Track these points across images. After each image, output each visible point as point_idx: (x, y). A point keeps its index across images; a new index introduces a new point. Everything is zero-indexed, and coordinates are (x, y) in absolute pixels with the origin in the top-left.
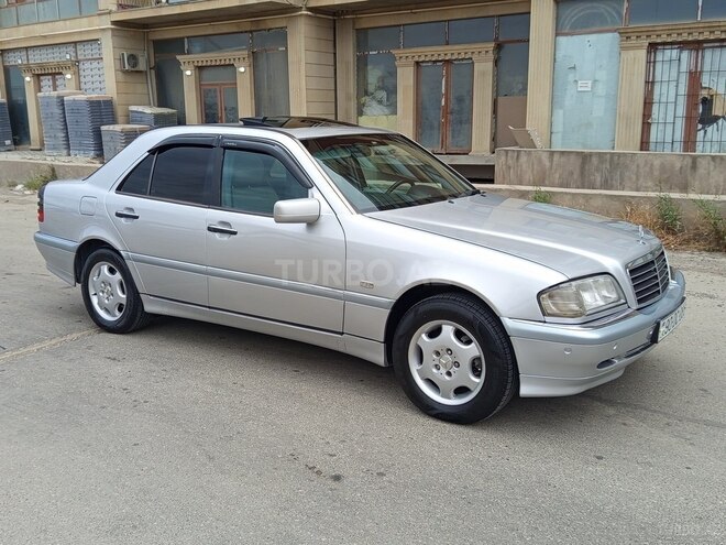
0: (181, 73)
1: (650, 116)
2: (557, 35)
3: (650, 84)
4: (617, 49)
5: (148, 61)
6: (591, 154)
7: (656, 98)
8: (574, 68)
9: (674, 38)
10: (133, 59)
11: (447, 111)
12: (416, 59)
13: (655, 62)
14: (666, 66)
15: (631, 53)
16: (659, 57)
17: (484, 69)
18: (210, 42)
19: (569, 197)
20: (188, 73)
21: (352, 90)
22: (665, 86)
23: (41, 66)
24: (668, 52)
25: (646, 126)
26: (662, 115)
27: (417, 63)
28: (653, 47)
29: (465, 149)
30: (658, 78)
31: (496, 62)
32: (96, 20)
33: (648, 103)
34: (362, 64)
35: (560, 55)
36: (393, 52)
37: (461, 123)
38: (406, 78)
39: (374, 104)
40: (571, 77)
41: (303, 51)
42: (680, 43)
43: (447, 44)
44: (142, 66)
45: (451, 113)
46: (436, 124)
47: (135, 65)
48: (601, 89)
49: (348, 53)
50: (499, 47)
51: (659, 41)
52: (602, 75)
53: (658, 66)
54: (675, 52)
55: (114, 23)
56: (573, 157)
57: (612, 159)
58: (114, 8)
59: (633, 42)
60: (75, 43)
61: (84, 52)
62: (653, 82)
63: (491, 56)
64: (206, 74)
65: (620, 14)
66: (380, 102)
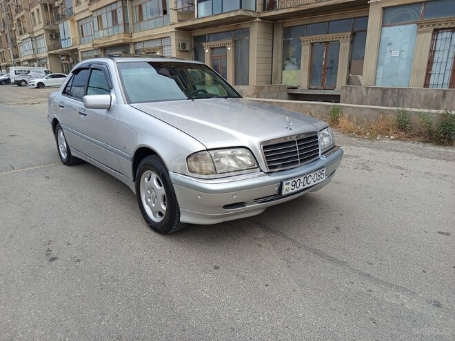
0: (204, 51)
1: (431, 70)
2: (382, 26)
3: (432, 52)
4: (415, 32)
5: (191, 46)
6: (388, 89)
7: (435, 59)
8: (390, 44)
9: (449, 25)
10: (184, 45)
11: (325, 68)
12: (311, 41)
13: (436, 40)
14: (443, 42)
15: (423, 35)
16: (440, 36)
17: (345, 46)
18: (217, 36)
19: (351, 109)
20: (207, 51)
21: (280, 58)
22: (441, 53)
23: (148, 49)
24: (445, 34)
25: (428, 75)
26: (438, 69)
27: (312, 44)
28: (436, 31)
29: (333, 87)
30: (438, 48)
31: (352, 42)
32: (169, 27)
33: (430, 63)
34: (286, 44)
35: (383, 37)
36: (301, 38)
37: (332, 74)
38: (306, 51)
39: (291, 64)
40: (388, 49)
41: (256, 39)
42: (453, 28)
43: (328, 33)
44: (188, 48)
45: (328, 68)
46: (319, 74)
47: (185, 48)
48: (405, 55)
49: (279, 40)
50: (354, 34)
51: (440, 27)
52: (405, 47)
53: (439, 42)
54: (449, 34)
55: (176, 28)
56: (378, 90)
57: (398, 91)
58: (176, 22)
59: (424, 29)
60: (161, 38)
61: (165, 42)
62: (435, 51)
63: (349, 39)
64: (215, 51)
65: (419, 13)
66: (293, 64)
